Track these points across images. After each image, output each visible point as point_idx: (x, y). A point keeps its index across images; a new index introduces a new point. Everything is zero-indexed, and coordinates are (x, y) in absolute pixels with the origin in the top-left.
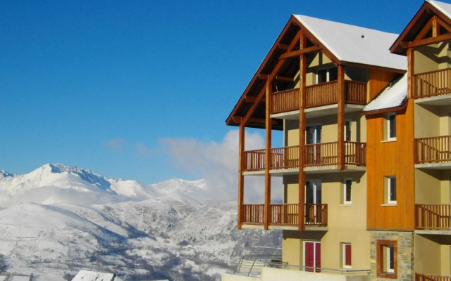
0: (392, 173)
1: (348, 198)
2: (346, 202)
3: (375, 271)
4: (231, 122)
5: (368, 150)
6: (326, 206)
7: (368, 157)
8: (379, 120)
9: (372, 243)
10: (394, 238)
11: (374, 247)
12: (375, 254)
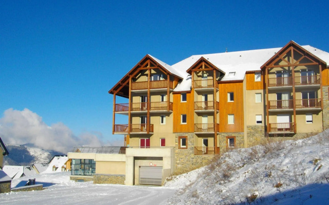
0: (185, 113)
1: (162, 122)
2: (161, 124)
3: (177, 147)
4: (111, 92)
5: (174, 105)
6: (153, 125)
7: (174, 108)
8: (179, 95)
9: (176, 137)
10: (186, 135)
11: (177, 139)
12: (178, 141)
